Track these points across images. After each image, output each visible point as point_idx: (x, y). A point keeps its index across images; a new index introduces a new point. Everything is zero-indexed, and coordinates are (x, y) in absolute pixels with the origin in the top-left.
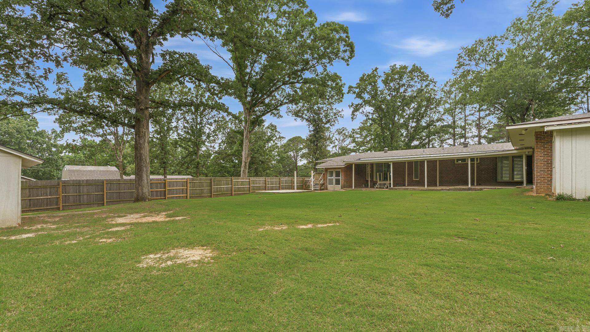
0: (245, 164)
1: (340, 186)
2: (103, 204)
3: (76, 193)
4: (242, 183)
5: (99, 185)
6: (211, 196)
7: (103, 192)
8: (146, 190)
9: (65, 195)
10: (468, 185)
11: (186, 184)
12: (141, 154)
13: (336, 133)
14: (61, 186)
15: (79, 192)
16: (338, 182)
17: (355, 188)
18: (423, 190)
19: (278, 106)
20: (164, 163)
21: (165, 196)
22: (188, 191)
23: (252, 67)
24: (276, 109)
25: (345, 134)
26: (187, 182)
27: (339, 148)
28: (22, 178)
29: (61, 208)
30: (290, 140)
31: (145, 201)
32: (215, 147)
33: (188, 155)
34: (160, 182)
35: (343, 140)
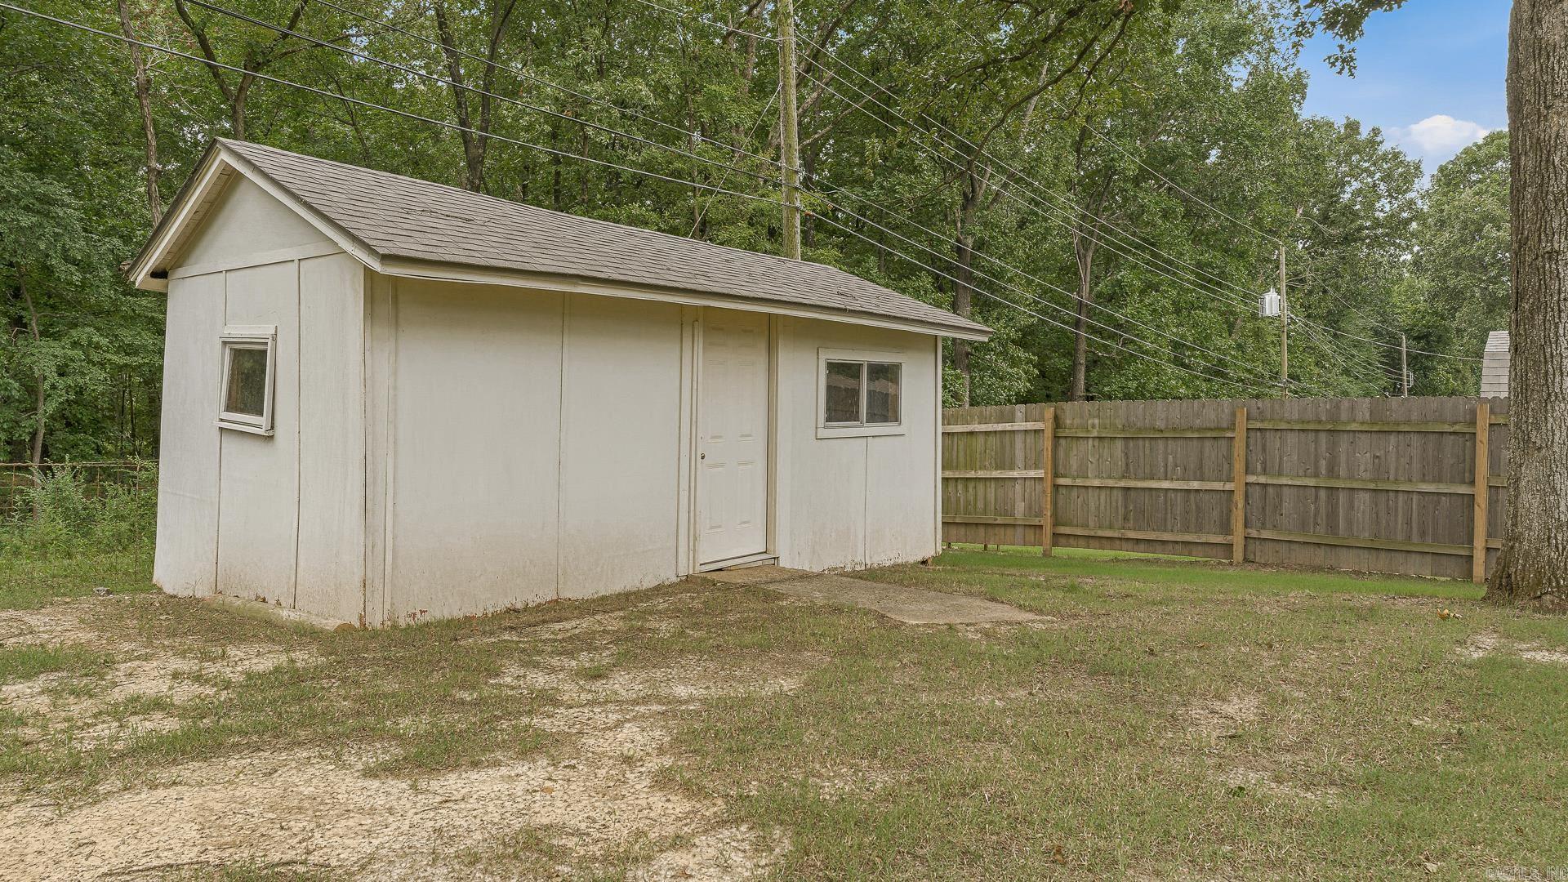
3: (1316, 475)
9: (1262, 480)
29: (1238, 554)
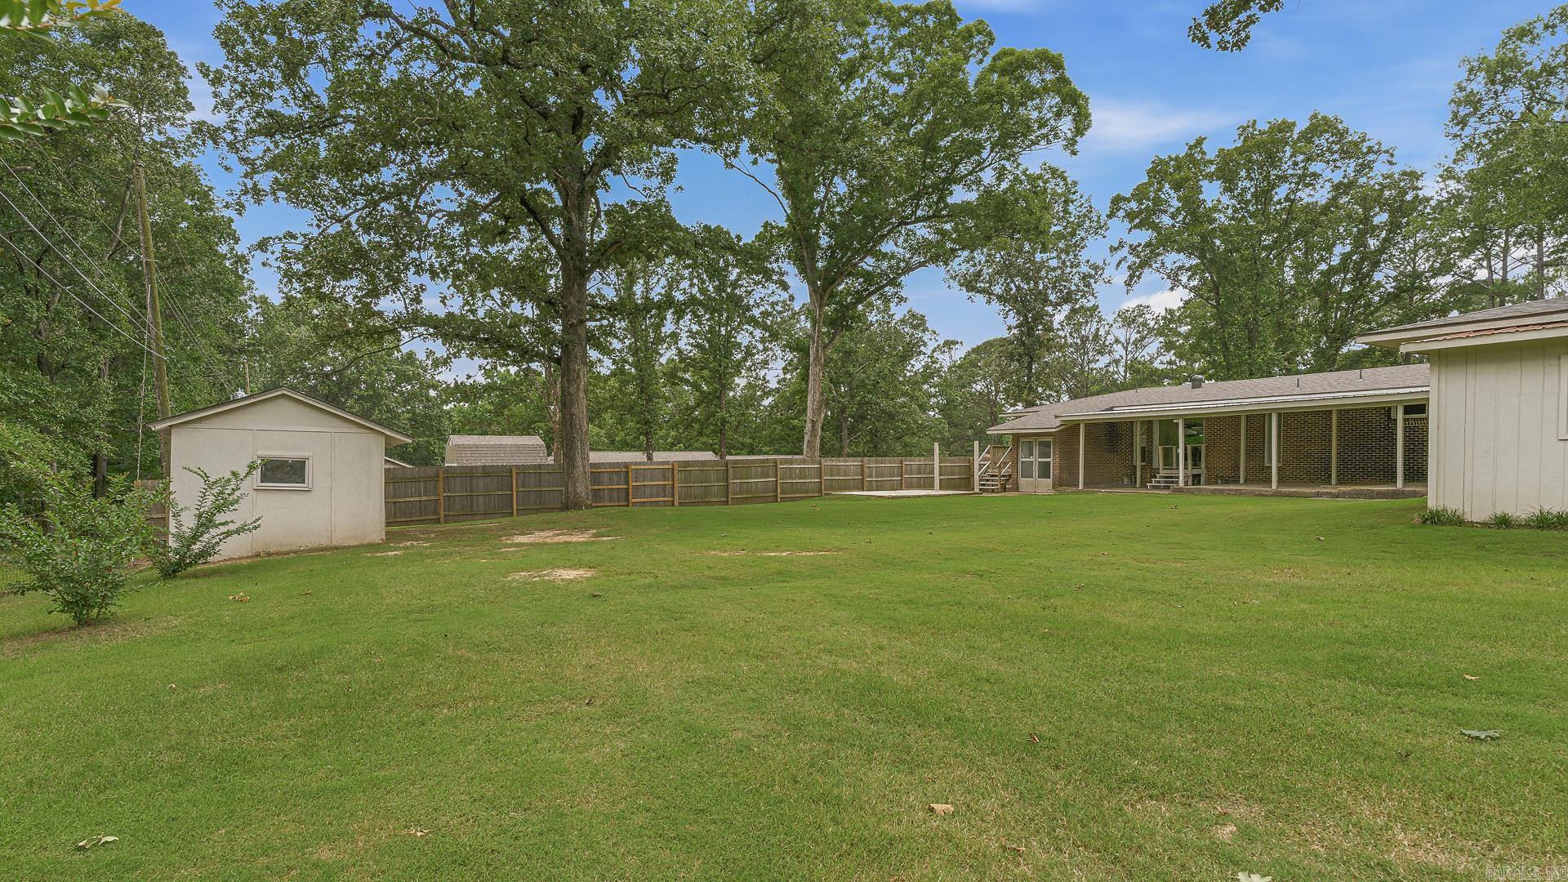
0: (813, 427)
1: (1050, 481)
2: (511, 514)
3: (467, 491)
4: (802, 473)
5: (501, 475)
6: (726, 503)
7: (512, 490)
8: (582, 488)
9: (449, 494)
10: (1393, 481)
11: (670, 474)
12: (572, 415)
13: (1116, 325)
14: (441, 478)
15: (471, 491)
16: (1044, 471)
17: (1086, 484)
18: (1264, 495)
19: (900, 275)
20: (647, 422)
21: (627, 500)
22: (676, 490)
23: (828, 188)
24: (893, 283)
25: (1145, 324)
26: (673, 469)
27: (1126, 366)
28: (386, 461)
29: (442, 520)
30: (976, 351)
31: (580, 508)
32: (767, 378)
33: (702, 402)
34: (617, 470)
35: (1139, 343)
